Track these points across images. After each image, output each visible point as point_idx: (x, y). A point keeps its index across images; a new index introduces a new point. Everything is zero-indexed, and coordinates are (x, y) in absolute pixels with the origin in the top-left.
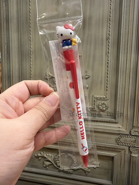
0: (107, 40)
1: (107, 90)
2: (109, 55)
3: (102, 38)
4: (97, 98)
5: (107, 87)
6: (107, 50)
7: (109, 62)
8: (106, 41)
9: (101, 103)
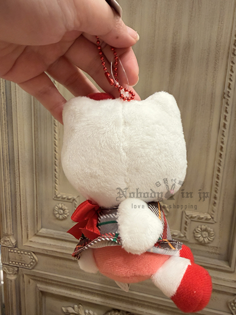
0: (224, 98)
1: (215, 203)
2: (226, 131)
3: (212, 94)
4: (191, 217)
5: (215, 198)
6: (223, 121)
7: (223, 146)
8: (222, 100)
9: (199, 229)
